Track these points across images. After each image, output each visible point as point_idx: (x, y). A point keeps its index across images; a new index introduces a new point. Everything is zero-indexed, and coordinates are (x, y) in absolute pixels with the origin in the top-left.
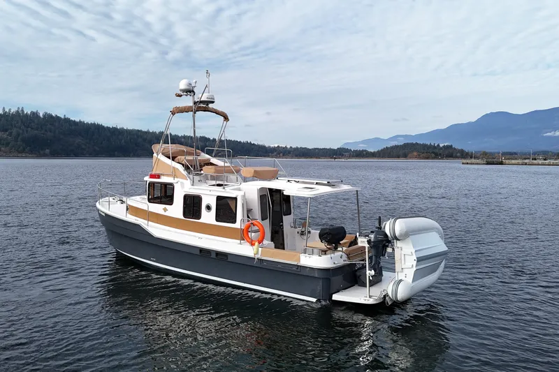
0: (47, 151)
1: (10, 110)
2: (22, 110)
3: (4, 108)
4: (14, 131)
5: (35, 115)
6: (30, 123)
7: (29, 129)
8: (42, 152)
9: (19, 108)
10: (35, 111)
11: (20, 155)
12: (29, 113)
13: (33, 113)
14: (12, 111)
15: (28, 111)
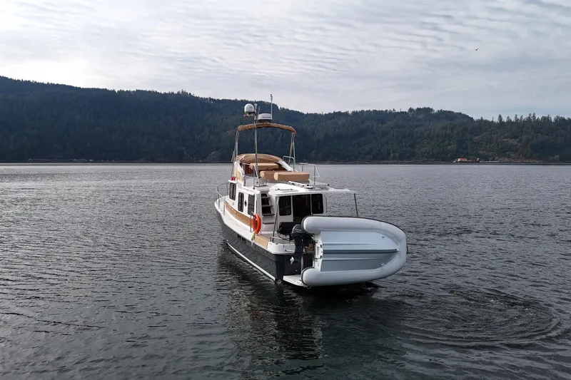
0: (557, 157)
1: (521, 117)
2: (534, 116)
3: (516, 116)
4: (524, 137)
5: (546, 120)
6: (540, 128)
7: (539, 134)
8: (551, 158)
9: (530, 114)
10: (546, 116)
11: (527, 161)
12: (540, 118)
13: (544, 118)
14: (524, 118)
15: (539, 116)
